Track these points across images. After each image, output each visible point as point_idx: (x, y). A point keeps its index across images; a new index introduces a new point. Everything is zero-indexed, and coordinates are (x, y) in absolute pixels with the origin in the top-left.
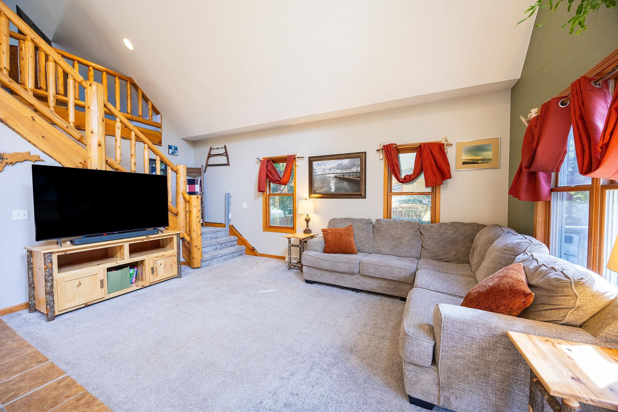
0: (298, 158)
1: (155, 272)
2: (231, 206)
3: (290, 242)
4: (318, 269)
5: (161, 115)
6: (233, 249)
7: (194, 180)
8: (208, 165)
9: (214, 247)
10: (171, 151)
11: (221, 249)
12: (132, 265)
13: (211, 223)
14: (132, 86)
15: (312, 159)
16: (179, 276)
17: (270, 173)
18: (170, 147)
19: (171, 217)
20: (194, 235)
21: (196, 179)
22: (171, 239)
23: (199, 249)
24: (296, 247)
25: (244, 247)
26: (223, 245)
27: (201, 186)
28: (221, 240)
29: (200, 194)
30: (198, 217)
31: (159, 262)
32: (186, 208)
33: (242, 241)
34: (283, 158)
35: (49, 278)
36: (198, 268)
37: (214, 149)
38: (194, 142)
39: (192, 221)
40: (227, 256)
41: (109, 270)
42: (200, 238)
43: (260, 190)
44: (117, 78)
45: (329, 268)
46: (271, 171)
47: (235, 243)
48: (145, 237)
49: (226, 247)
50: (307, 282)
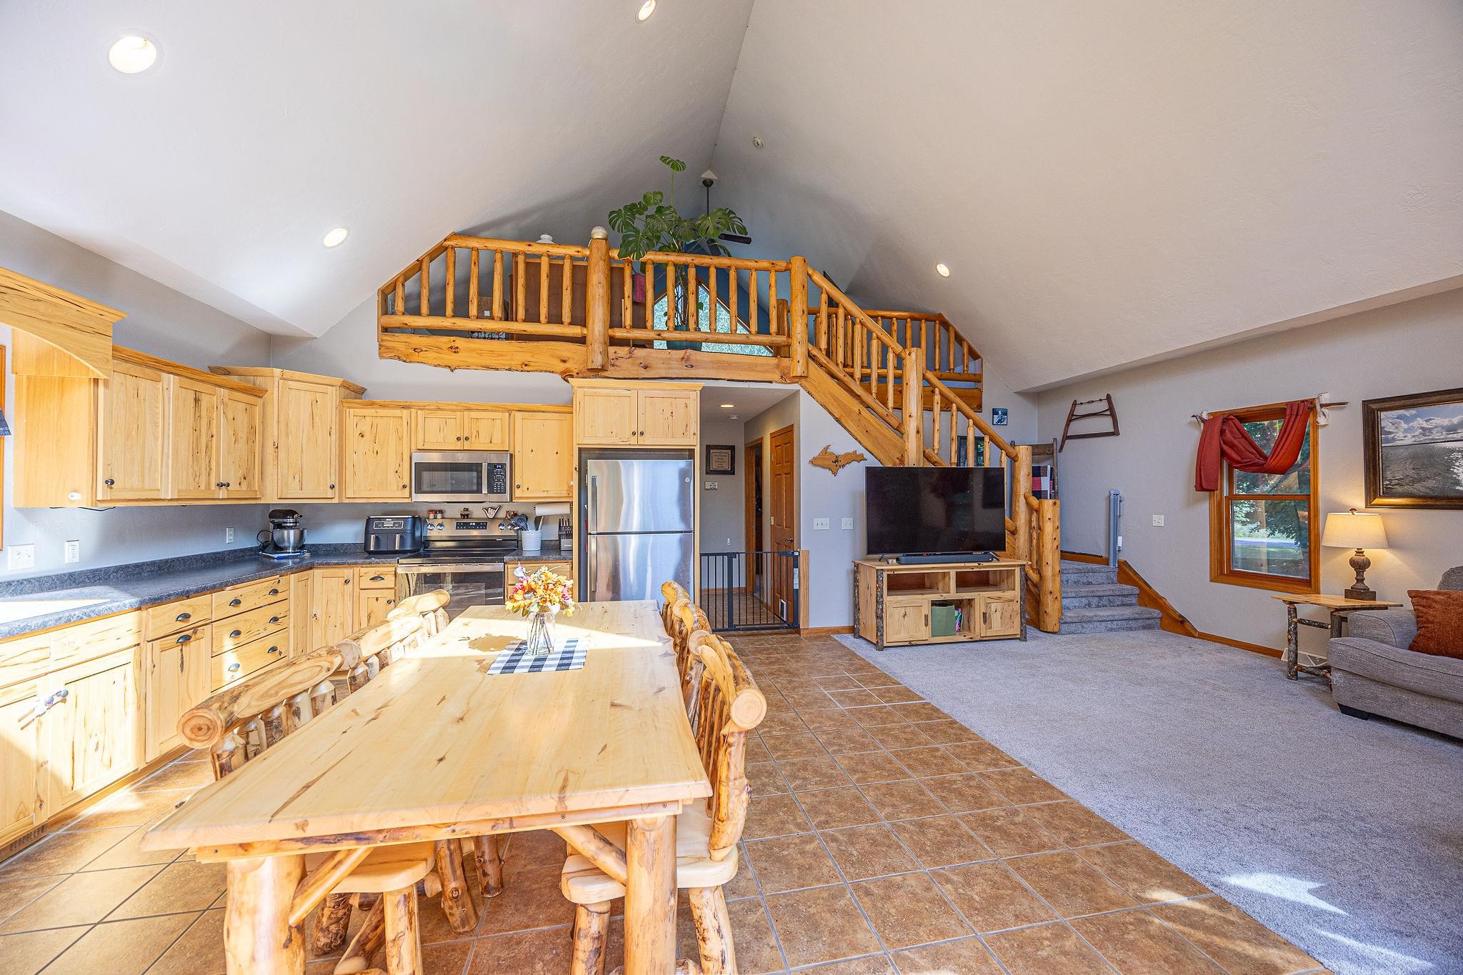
0: (1322, 406)
1: (988, 622)
2: (1122, 520)
3: (1293, 611)
4: (1384, 684)
5: (982, 361)
6: (1127, 612)
7: (1040, 467)
8: (1066, 437)
9: (1085, 601)
10: (996, 418)
11: (1098, 606)
12: (959, 604)
13: (1074, 553)
14: (941, 327)
15: (1374, 406)
16: (1023, 637)
17: (1232, 446)
18: (995, 412)
19: (1008, 538)
20: (1048, 572)
21: (1041, 465)
22: (1010, 573)
23: (1056, 598)
24: (1314, 626)
25: (1156, 613)
26: (1105, 601)
27: (1052, 479)
28: (1101, 590)
29: (1050, 495)
30: (1055, 539)
31: (993, 606)
32: (1030, 521)
33: (1148, 597)
34: (1272, 409)
35: (879, 602)
36: (1055, 633)
37: (1082, 404)
38: (1039, 396)
39: (1043, 546)
40: (1115, 622)
41: (934, 603)
42: (1058, 579)
43: (1200, 487)
44: (923, 321)
45: (1422, 686)
46: (1236, 442)
47: (1134, 600)
48: (976, 564)
49: (1112, 605)
50: (1346, 710)
